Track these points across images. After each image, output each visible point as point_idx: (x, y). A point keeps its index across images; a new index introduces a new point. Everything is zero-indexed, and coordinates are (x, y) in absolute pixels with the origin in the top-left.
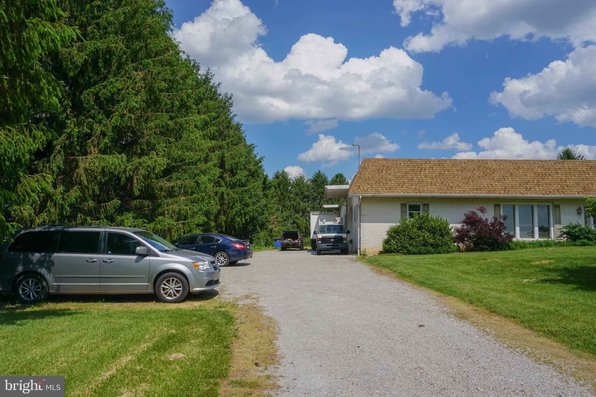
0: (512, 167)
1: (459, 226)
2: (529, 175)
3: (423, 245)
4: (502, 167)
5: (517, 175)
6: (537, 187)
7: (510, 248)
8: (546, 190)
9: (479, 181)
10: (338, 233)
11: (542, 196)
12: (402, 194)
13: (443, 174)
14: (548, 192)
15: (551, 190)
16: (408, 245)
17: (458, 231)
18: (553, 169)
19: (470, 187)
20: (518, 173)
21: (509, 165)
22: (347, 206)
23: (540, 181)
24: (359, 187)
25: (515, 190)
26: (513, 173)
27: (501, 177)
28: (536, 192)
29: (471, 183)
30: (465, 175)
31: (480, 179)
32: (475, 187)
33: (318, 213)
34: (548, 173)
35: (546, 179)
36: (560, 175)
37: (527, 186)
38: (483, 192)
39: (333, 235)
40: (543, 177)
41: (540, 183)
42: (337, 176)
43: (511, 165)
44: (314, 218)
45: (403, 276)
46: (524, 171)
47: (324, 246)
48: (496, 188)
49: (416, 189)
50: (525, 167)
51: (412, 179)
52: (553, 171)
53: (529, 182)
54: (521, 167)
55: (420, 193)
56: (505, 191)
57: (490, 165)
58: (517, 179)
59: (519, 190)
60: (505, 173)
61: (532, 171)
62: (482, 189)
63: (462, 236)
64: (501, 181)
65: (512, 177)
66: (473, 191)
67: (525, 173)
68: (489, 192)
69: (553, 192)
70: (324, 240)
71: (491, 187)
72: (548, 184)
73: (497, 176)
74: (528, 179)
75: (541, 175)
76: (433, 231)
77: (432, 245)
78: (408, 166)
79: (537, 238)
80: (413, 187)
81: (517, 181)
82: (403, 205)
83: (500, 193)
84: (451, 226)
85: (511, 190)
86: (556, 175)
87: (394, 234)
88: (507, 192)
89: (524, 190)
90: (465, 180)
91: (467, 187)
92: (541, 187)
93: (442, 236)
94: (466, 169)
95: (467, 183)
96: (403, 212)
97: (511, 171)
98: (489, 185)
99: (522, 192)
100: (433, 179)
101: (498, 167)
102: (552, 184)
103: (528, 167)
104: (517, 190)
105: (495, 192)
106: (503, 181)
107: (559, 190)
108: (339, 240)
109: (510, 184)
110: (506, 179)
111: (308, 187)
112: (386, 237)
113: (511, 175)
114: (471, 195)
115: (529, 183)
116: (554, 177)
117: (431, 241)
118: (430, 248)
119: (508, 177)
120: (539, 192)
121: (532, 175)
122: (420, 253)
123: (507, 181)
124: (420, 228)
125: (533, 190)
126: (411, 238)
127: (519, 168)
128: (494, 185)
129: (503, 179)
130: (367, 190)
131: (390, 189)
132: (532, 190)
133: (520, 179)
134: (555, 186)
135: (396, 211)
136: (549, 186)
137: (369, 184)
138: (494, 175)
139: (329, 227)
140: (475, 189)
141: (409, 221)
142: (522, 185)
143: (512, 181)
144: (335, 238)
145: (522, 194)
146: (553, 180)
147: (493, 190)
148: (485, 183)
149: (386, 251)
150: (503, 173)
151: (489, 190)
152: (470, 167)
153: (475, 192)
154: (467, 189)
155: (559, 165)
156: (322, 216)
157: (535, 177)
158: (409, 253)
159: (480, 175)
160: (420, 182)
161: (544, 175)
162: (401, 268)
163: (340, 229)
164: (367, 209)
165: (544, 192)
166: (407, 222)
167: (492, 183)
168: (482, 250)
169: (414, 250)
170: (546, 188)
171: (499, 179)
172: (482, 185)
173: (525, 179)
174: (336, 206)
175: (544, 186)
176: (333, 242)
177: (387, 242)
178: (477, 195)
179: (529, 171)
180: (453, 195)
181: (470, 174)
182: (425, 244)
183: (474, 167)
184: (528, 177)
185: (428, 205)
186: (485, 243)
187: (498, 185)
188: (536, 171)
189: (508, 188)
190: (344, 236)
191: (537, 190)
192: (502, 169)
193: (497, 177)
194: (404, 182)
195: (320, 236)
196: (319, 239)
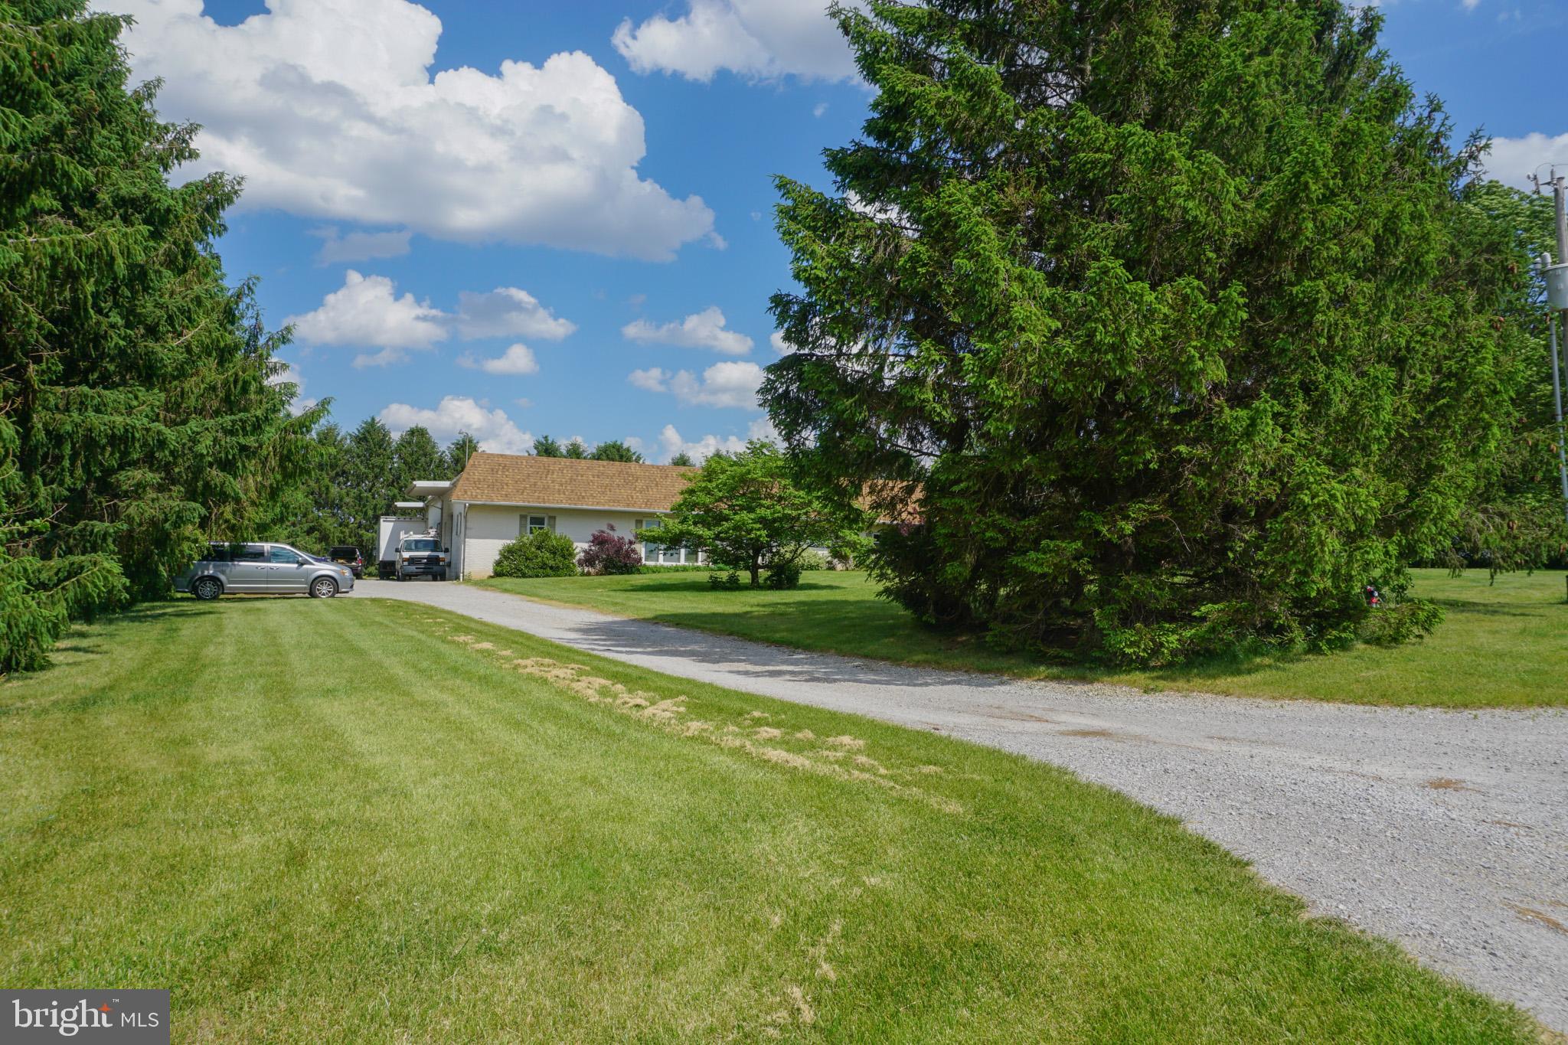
0: (658, 475)
1: (586, 546)
2: (677, 486)
3: (541, 568)
4: (647, 474)
5: (663, 485)
7: (639, 572)
10: (432, 551)
12: (521, 504)
13: (575, 480)
16: (523, 567)
17: (585, 551)
19: (606, 498)
20: (665, 483)
21: (656, 472)
22: (442, 509)
24: (466, 492)
26: (659, 483)
27: (644, 487)
30: (602, 482)
31: (620, 488)
32: (612, 498)
33: (393, 518)
37: (674, 499)
38: (622, 504)
39: (426, 554)
43: (659, 472)
44: (386, 527)
45: (506, 591)
46: (673, 481)
47: (413, 568)
48: (637, 500)
49: (539, 497)
50: (675, 476)
51: (535, 484)
54: (670, 476)
55: (544, 503)
56: (646, 504)
57: (633, 471)
58: (663, 491)
59: (664, 504)
60: (650, 482)
62: (620, 501)
63: (589, 560)
64: (643, 492)
65: (657, 488)
66: (609, 503)
67: (673, 484)
68: (628, 505)
70: (412, 561)
71: (630, 499)
73: (640, 484)
74: (676, 492)
76: (554, 552)
77: (551, 568)
78: (531, 467)
79: (682, 562)
80: (537, 494)
81: (663, 493)
82: (523, 517)
83: (641, 507)
84: (575, 545)
85: (654, 503)
87: (508, 553)
88: (649, 506)
89: (669, 504)
90: (601, 488)
91: (602, 497)
93: (563, 556)
94: (605, 474)
95: (603, 493)
96: (522, 526)
97: (658, 480)
98: (628, 497)
99: (666, 506)
100: (561, 485)
101: (643, 474)
104: (661, 504)
105: (635, 505)
106: (646, 493)
108: (433, 561)
109: (654, 496)
112: (498, 557)
113: (657, 485)
114: (606, 508)
115: (676, 497)
117: (551, 563)
118: (549, 571)
119: (653, 488)
122: (536, 576)
123: (651, 493)
124: (539, 548)
126: (528, 559)
127: (667, 476)
128: (635, 497)
129: (647, 490)
130: (476, 496)
131: (507, 495)
133: (666, 491)
135: (513, 525)
137: (478, 488)
138: (637, 484)
139: (417, 542)
140: (612, 501)
141: (528, 537)
142: (668, 499)
143: (657, 493)
144: (429, 558)
147: (633, 502)
148: (625, 494)
149: (498, 574)
150: (647, 482)
151: (628, 502)
152: (609, 472)
153: (611, 504)
154: (602, 500)
156: (400, 524)
158: (524, 576)
159: (620, 483)
160: (546, 488)
162: (508, 586)
163: (435, 545)
164: (474, 521)
166: (525, 540)
167: (633, 495)
168: (611, 574)
169: (530, 573)
171: (642, 490)
172: (621, 496)
173: (672, 491)
174: (420, 504)
176: (425, 564)
177: (498, 563)
178: (613, 508)
180: (585, 507)
181: (607, 481)
182: (544, 566)
183: (614, 472)
184: (676, 489)
185: (554, 518)
186: (615, 567)
187: (640, 497)
189: (650, 501)
190: (441, 555)
192: (647, 477)
194: (525, 488)
195: (406, 555)
196: (404, 560)
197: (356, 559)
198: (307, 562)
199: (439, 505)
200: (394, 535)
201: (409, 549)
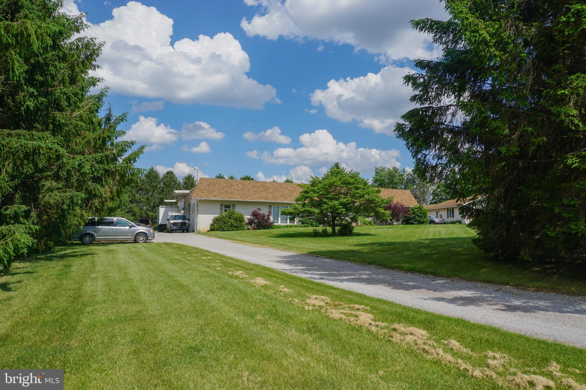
0: (278, 187)
1: (249, 217)
2: (286, 191)
3: (231, 227)
4: (273, 186)
7: (272, 228)
10: (183, 220)
12: (221, 199)
13: (243, 189)
16: (223, 227)
17: (248, 219)
18: (298, 188)
19: (257, 196)
20: (281, 190)
22: (185, 202)
23: (291, 195)
24: (198, 194)
25: (279, 198)
27: (272, 192)
29: (257, 194)
31: (262, 192)
32: (259, 196)
33: (165, 206)
34: (295, 190)
39: (181, 221)
40: (292, 192)
43: (278, 185)
44: (162, 210)
45: (220, 237)
47: (175, 227)
49: (228, 196)
50: (285, 187)
51: (227, 191)
53: (285, 194)
55: (231, 199)
56: (274, 199)
57: (267, 185)
59: (281, 199)
60: (275, 190)
61: (288, 189)
62: (263, 198)
63: (250, 222)
64: (272, 194)
67: (284, 190)
68: (266, 199)
70: (174, 224)
72: (294, 196)
73: (270, 191)
76: (236, 220)
77: (235, 226)
78: (225, 183)
79: (288, 223)
80: (227, 195)
82: (221, 205)
83: (272, 200)
84: (245, 217)
85: (277, 199)
87: (216, 221)
89: (283, 199)
90: (254, 192)
92: (291, 198)
93: (240, 222)
94: (256, 186)
95: (255, 194)
96: (221, 209)
98: (266, 196)
100: (238, 191)
101: (271, 186)
108: (183, 224)
109: (277, 195)
112: (212, 222)
113: (277, 191)
114: (257, 200)
117: (235, 224)
118: (234, 228)
122: (229, 230)
123: (275, 194)
124: (229, 218)
125: (287, 199)
126: (225, 223)
127: (282, 187)
128: (269, 196)
130: (202, 196)
131: (215, 196)
133: (281, 193)
135: (218, 208)
137: (203, 193)
139: (175, 216)
140: (259, 198)
141: (224, 214)
142: (282, 196)
144: (181, 223)
145: (282, 201)
147: (268, 198)
148: (264, 195)
149: (212, 230)
154: (255, 197)
156: (167, 209)
157: (289, 192)
158: (223, 230)
159: (262, 190)
160: (231, 193)
162: (219, 235)
163: (184, 217)
164: (201, 207)
165: (292, 200)
166: (223, 214)
168: (260, 229)
169: (226, 229)
170: (293, 198)
174: (175, 201)
176: (180, 225)
177: (212, 225)
178: (260, 201)
180: (248, 200)
181: (257, 189)
182: (232, 226)
183: (260, 185)
185: (235, 205)
186: (261, 225)
187: (271, 196)
189: (275, 197)
190: (187, 222)
191: (289, 199)
194: (223, 192)
195: (172, 222)
196: (171, 224)
197: (149, 224)
198: (133, 226)
199: (183, 200)
200: (166, 213)
201: (173, 219)
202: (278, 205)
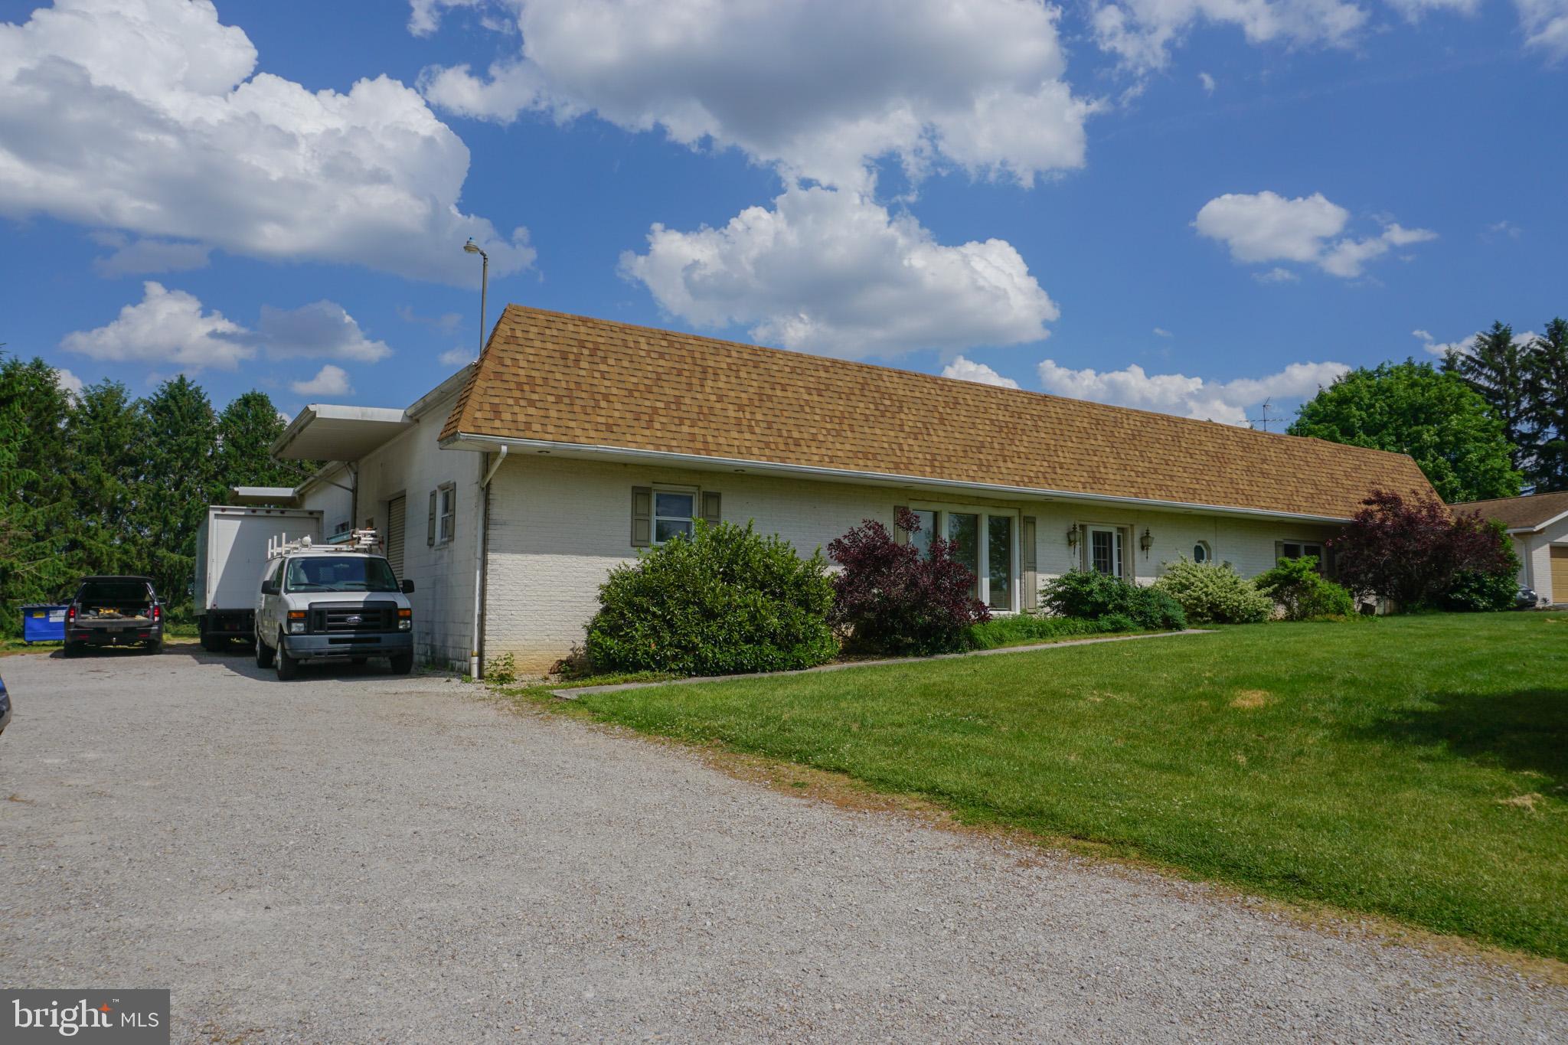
0: (940, 399)
2: (980, 427)
3: (748, 640)
4: (918, 394)
5: (954, 423)
6: (1001, 464)
8: (1022, 473)
9: (867, 430)
10: (370, 588)
11: (1014, 488)
13: (770, 398)
14: (1026, 479)
15: (1032, 474)
16: (697, 640)
17: (836, 586)
18: (1028, 417)
19: (848, 447)
20: (956, 418)
21: (933, 391)
22: (355, 491)
23: (1007, 447)
24: (497, 413)
25: (956, 466)
26: (945, 416)
27: (919, 425)
28: (1001, 476)
29: (849, 434)
30: (830, 407)
31: (871, 425)
32: (861, 449)
33: (239, 511)
34: (1019, 427)
35: (1017, 443)
36: (1043, 435)
37: (981, 456)
38: (882, 465)
39: (360, 597)
40: (1011, 436)
41: (1006, 453)
42: (246, 401)
43: (939, 392)
44: (223, 531)
46: (969, 414)
48: (912, 455)
49: (693, 438)
50: (971, 403)
51: (678, 401)
52: (1029, 423)
53: (983, 445)
54: (961, 401)
55: (708, 452)
56: (932, 466)
57: (888, 385)
58: (957, 435)
59: (965, 467)
60: (928, 414)
61: (985, 416)
62: (879, 457)
64: (920, 437)
65: (944, 428)
66: (856, 461)
67: (970, 420)
68: (897, 467)
69: (1035, 480)
70: (315, 618)
71: (898, 453)
72: (1022, 455)
73: (909, 418)
74: (981, 439)
75: (1005, 430)
78: (662, 356)
80: (685, 429)
81: (958, 442)
82: (640, 494)
83: (923, 473)
85: (946, 464)
86: (1035, 434)
88: (939, 471)
89: (975, 468)
90: (831, 422)
91: (838, 446)
92: (1010, 465)
94: (831, 388)
95: (838, 434)
96: (639, 518)
97: (941, 410)
98: (894, 446)
99: (971, 473)
100: (741, 408)
101: (909, 393)
102: (1030, 456)
103: (977, 403)
104: (961, 466)
105: (911, 467)
106: (926, 438)
107: (1047, 476)
108: (379, 617)
109: (942, 446)
110: (932, 432)
111: (139, 426)
113: (942, 420)
114: (854, 471)
115: (984, 450)
116: (1033, 439)
118: (769, 649)
119: (936, 427)
120: (1006, 477)
121: (988, 428)
122: (739, 669)
123: (935, 439)
124: (729, 578)
125: (996, 470)
126: (709, 615)
127: (956, 402)
128: (906, 448)
129: (924, 431)
130: (528, 424)
131: (609, 428)
132: (992, 469)
133: (962, 436)
134: (1038, 463)
135: (616, 513)
136: (1025, 461)
137: (532, 403)
138: (903, 416)
140: (860, 455)
142: (970, 455)
143: (946, 440)
144: (368, 611)
145: (973, 478)
146: (1032, 445)
147: (905, 460)
148: (885, 439)
150: (922, 413)
151: (896, 459)
152: (840, 383)
153: (861, 462)
154: (840, 454)
155: (1038, 407)
156: (255, 524)
157: (996, 435)
158: (703, 668)
159: (868, 412)
160: (705, 415)
161: (1013, 431)
163: (376, 574)
164: (514, 502)
165: (1017, 478)
167: (902, 441)
169: (725, 658)
170: (1021, 467)
171: (916, 430)
172: (875, 444)
173: (975, 437)
174: (288, 492)
175: (1016, 460)
176: (357, 627)
178: (868, 474)
179: (981, 415)
180: (804, 466)
181: (841, 406)
182: (755, 635)
183: (850, 385)
184: (981, 433)
185: (717, 497)
187: (916, 449)
188: (994, 417)
189: (938, 458)
190: (402, 601)
191: (1004, 471)
192: (919, 401)
193: (911, 424)
194: (655, 409)
195: (299, 602)
196: (293, 617)
197: (147, 605)
199: (348, 481)
200: (247, 552)
201: (298, 587)
202: (935, 507)
